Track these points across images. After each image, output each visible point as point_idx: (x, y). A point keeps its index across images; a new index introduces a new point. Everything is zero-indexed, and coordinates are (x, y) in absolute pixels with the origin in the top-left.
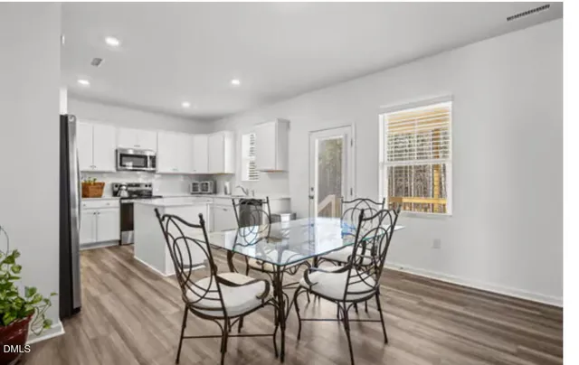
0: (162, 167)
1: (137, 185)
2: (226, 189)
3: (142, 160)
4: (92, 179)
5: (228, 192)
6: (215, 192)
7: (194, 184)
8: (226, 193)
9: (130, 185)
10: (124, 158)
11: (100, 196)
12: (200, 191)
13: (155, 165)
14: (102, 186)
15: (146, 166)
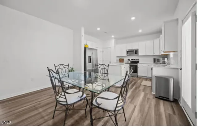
0: (140, 53)
1: (134, 60)
3: (133, 52)
9: (132, 60)
10: (128, 52)
11: (123, 62)
13: (137, 54)
14: (123, 60)
15: (134, 54)
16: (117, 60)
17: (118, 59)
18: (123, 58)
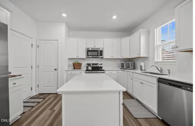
0: (105, 56)
1: (96, 64)
2: (141, 67)
3: (97, 52)
4: (76, 62)
5: (143, 69)
6: (134, 68)
7: (122, 64)
8: (141, 70)
9: (93, 64)
10: (89, 52)
11: (80, 68)
12: (125, 67)
13: (102, 55)
14: (80, 65)
15: (98, 55)
16: (69, 66)
17: (71, 63)
18: (80, 62)
